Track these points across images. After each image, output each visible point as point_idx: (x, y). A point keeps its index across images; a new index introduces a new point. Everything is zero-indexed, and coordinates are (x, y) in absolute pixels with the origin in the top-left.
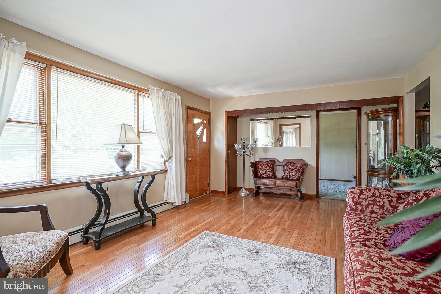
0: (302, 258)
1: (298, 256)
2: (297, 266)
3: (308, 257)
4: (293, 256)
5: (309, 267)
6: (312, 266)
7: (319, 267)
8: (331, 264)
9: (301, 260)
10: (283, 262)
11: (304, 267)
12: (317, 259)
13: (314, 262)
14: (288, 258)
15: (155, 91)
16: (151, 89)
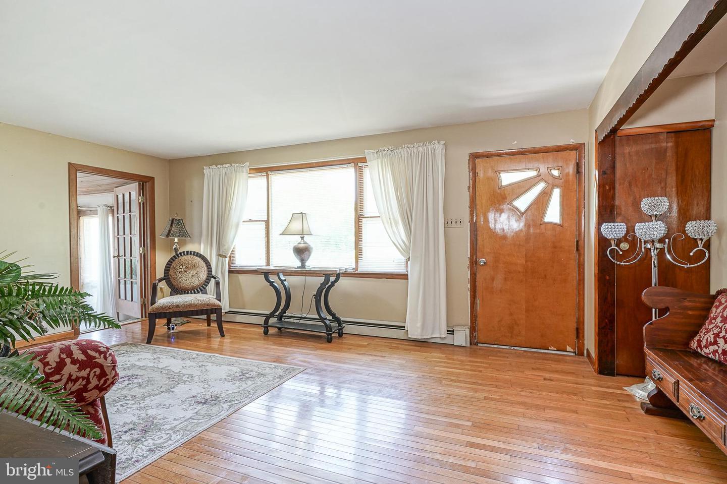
15: (376, 155)
16: (368, 154)
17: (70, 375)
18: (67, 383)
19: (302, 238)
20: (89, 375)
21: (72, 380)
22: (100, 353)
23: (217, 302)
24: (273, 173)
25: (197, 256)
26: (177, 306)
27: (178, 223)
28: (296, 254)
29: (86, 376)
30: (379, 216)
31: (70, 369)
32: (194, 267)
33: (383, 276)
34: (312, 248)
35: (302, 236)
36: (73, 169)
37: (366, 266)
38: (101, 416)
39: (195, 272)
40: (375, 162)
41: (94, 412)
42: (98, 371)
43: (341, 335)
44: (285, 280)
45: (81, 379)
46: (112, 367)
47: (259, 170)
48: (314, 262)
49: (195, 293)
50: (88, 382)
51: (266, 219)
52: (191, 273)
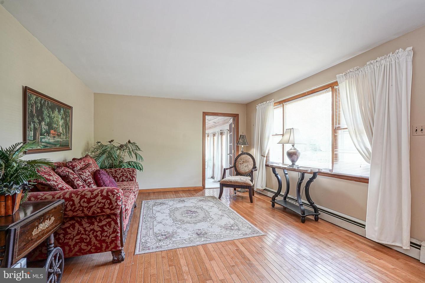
0: (164, 243)
1: (167, 244)
2: (164, 237)
3: (159, 246)
4: (171, 242)
5: (155, 239)
6: (154, 241)
7: (148, 242)
8: (139, 247)
9: (164, 241)
10: (175, 235)
11: (159, 238)
12: (151, 247)
13: (153, 244)
14: (174, 239)
15: (344, 77)
16: (339, 77)
17: (98, 201)
18: (96, 203)
19: (293, 146)
20: (105, 202)
21: (98, 203)
22: (113, 194)
23: (251, 183)
24: (286, 103)
25: (249, 155)
26: (231, 182)
27: (243, 137)
28: (289, 157)
29: (104, 202)
30: (347, 127)
31: (99, 198)
32: (247, 161)
33: (353, 179)
34: (299, 153)
35: (293, 144)
36: (205, 114)
37: (339, 170)
38: (119, 221)
39: (247, 164)
40: (344, 83)
41: (115, 219)
42: (109, 201)
43: (317, 219)
44: (287, 174)
45: (102, 203)
46: (115, 201)
47: (280, 103)
48: (300, 163)
49: (246, 176)
50: (105, 205)
51: (282, 134)
52: (245, 164)
